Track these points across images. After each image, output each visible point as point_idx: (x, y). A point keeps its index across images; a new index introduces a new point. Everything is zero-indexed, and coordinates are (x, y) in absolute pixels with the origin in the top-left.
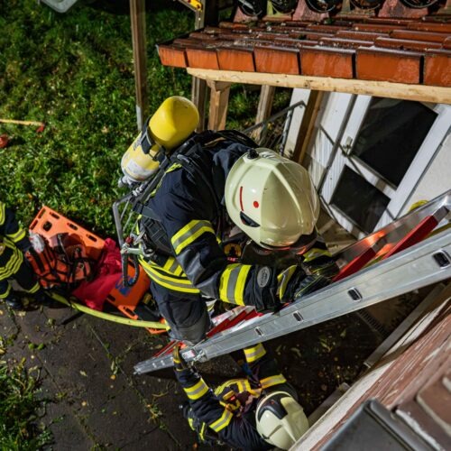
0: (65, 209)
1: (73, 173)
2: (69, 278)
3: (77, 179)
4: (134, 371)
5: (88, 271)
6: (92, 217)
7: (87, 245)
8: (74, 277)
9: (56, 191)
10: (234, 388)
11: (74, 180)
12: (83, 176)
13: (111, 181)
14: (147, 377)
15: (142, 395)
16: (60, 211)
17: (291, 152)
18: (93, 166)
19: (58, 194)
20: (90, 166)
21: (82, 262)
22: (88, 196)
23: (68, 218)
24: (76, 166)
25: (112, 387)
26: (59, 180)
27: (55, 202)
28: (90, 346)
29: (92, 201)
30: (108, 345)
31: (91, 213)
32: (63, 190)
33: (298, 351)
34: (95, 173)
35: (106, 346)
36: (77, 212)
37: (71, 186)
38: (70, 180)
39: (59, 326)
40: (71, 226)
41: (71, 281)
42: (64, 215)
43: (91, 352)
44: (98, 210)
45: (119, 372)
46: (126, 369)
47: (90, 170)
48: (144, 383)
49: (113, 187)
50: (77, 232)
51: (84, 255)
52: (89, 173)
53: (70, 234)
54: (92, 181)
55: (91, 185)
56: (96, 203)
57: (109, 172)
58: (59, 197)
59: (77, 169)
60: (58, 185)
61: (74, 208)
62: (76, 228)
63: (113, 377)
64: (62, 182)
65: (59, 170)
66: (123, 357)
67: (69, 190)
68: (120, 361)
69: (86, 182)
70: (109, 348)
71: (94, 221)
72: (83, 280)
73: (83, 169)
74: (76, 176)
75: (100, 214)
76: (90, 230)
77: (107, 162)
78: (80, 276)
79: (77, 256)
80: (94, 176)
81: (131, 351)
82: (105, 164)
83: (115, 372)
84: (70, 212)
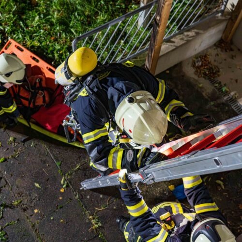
0: (28, 43)
1: (36, 12)
2: (30, 104)
3: (40, 17)
4: (81, 186)
5: (47, 99)
6: (52, 52)
7: (47, 76)
8: (34, 102)
9: (21, 27)
10: (168, 209)
11: (37, 18)
12: (45, 15)
13: (70, 21)
14: (91, 192)
15: (86, 207)
16: (24, 45)
17: (233, 6)
18: (54, 7)
19: (23, 30)
20: (52, 7)
21: (42, 90)
22: (49, 34)
23: (31, 51)
24: (40, 6)
25: (61, 198)
26: (24, 17)
27: (20, 36)
28: (44, 162)
29: (52, 39)
30: (60, 163)
31: (51, 49)
32: (27, 27)
33: (221, 183)
34: (56, 13)
35: (58, 164)
36: (39, 47)
37: (35, 24)
38: (34, 18)
39: (19, 143)
40: (34, 59)
41: (31, 106)
42: (28, 49)
43: (45, 168)
44: (58, 47)
45: (67, 186)
46: (74, 184)
47: (52, 10)
48: (88, 197)
49: (72, 27)
50: (38, 64)
51: (44, 84)
52: (51, 13)
53: (32, 66)
54: (54, 21)
55: (52, 24)
56: (56, 40)
57: (68, 13)
58: (23, 32)
59: (40, 9)
60: (23, 23)
61: (36, 44)
62: (37, 61)
63: (62, 190)
64: (26, 19)
65: (23, 8)
66: (71, 174)
67: (33, 27)
68: (69, 177)
69: (48, 21)
70: (60, 165)
71: (54, 56)
72: (42, 105)
73: (46, 9)
74: (39, 14)
75: (59, 50)
76: (50, 64)
77: (67, 5)
78: (39, 102)
79: (38, 85)
80: (55, 16)
81: (79, 169)
82: (65, 7)
83: (64, 186)
84: (33, 47)
